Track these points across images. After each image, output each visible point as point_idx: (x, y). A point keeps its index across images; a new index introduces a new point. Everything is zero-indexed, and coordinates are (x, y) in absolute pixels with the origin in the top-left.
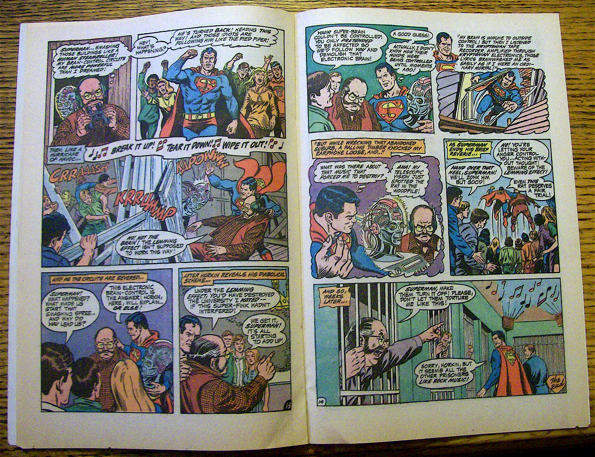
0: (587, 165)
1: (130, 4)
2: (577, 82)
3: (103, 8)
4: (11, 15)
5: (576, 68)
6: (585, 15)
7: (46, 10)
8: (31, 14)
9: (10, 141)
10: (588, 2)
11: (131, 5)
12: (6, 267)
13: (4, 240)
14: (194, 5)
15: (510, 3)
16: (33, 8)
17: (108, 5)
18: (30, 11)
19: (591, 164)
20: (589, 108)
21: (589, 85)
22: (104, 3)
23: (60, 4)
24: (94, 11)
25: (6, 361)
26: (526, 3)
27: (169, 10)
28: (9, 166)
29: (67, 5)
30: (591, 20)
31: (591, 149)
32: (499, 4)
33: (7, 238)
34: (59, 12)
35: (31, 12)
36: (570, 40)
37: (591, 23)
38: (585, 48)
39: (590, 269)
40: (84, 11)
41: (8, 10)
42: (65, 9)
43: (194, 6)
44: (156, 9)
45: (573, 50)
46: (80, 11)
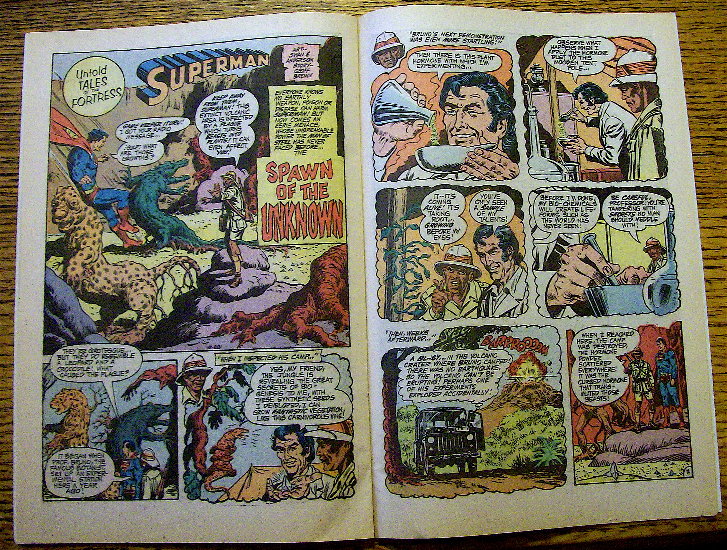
0: (716, 201)
1: (160, 11)
2: (702, 100)
3: (127, 17)
4: (17, 27)
5: (701, 84)
6: (710, 20)
7: (59, 20)
8: (41, 25)
9: (14, 178)
10: (715, 4)
11: (161, 13)
12: (10, 331)
13: (9, 298)
14: (237, 12)
15: (620, 6)
16: (43, 17)
17: (134, 13)
18: (40, 21)
19: (722, 200)
20: (717, 132)
21: (716, 104)
22: (130, 11)
23: (76, 12)
24: (116, 20)
25: (11, 445)
26: (639, 6)
27: (207, 18)
28: (13, 209)
29: (84, 14)
30: (718, 25)
31: (721, 182)
32: (607, 7)
33: (12, 296)
34: (74, 22)
35: (41, 23)
36: (693, 50)
37: (719, 30)
38: (710, 59)
39: (721, 328)
40: (104, 21)
41: (12, 21)
42: (83, 18)
43: (237, 14)
44: (191, 18)
45: (697, 61)
46: (100, 21)
